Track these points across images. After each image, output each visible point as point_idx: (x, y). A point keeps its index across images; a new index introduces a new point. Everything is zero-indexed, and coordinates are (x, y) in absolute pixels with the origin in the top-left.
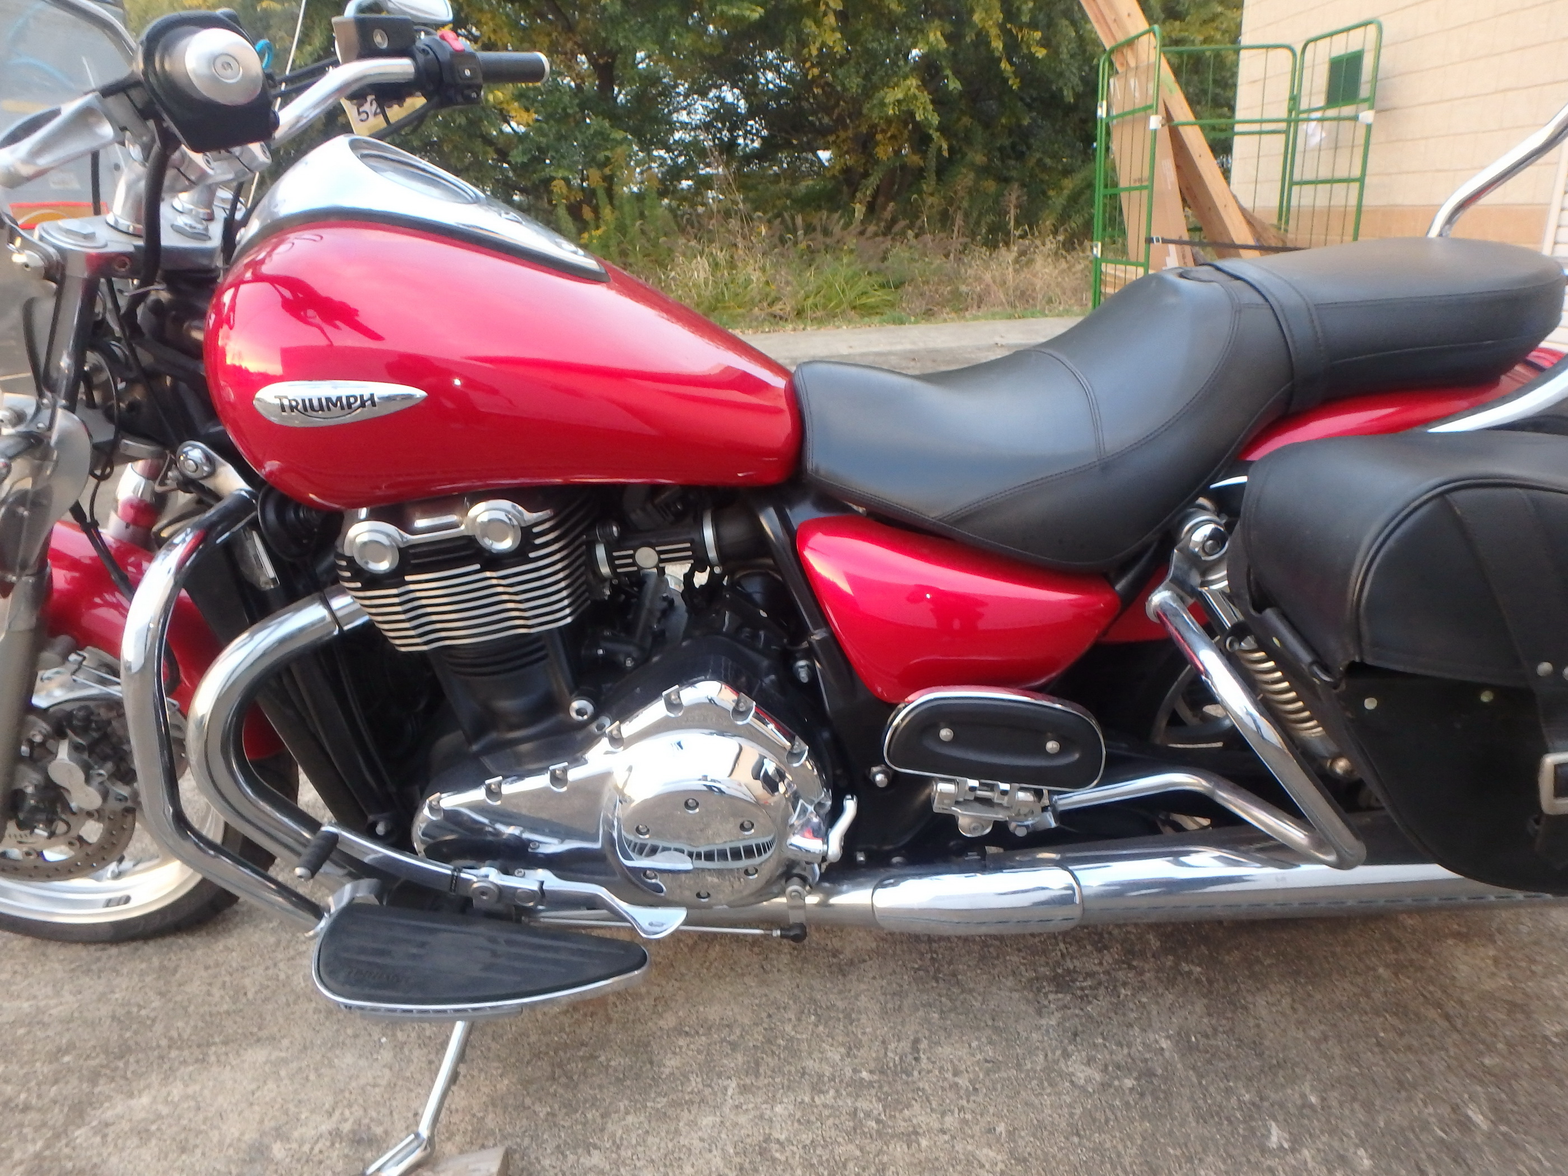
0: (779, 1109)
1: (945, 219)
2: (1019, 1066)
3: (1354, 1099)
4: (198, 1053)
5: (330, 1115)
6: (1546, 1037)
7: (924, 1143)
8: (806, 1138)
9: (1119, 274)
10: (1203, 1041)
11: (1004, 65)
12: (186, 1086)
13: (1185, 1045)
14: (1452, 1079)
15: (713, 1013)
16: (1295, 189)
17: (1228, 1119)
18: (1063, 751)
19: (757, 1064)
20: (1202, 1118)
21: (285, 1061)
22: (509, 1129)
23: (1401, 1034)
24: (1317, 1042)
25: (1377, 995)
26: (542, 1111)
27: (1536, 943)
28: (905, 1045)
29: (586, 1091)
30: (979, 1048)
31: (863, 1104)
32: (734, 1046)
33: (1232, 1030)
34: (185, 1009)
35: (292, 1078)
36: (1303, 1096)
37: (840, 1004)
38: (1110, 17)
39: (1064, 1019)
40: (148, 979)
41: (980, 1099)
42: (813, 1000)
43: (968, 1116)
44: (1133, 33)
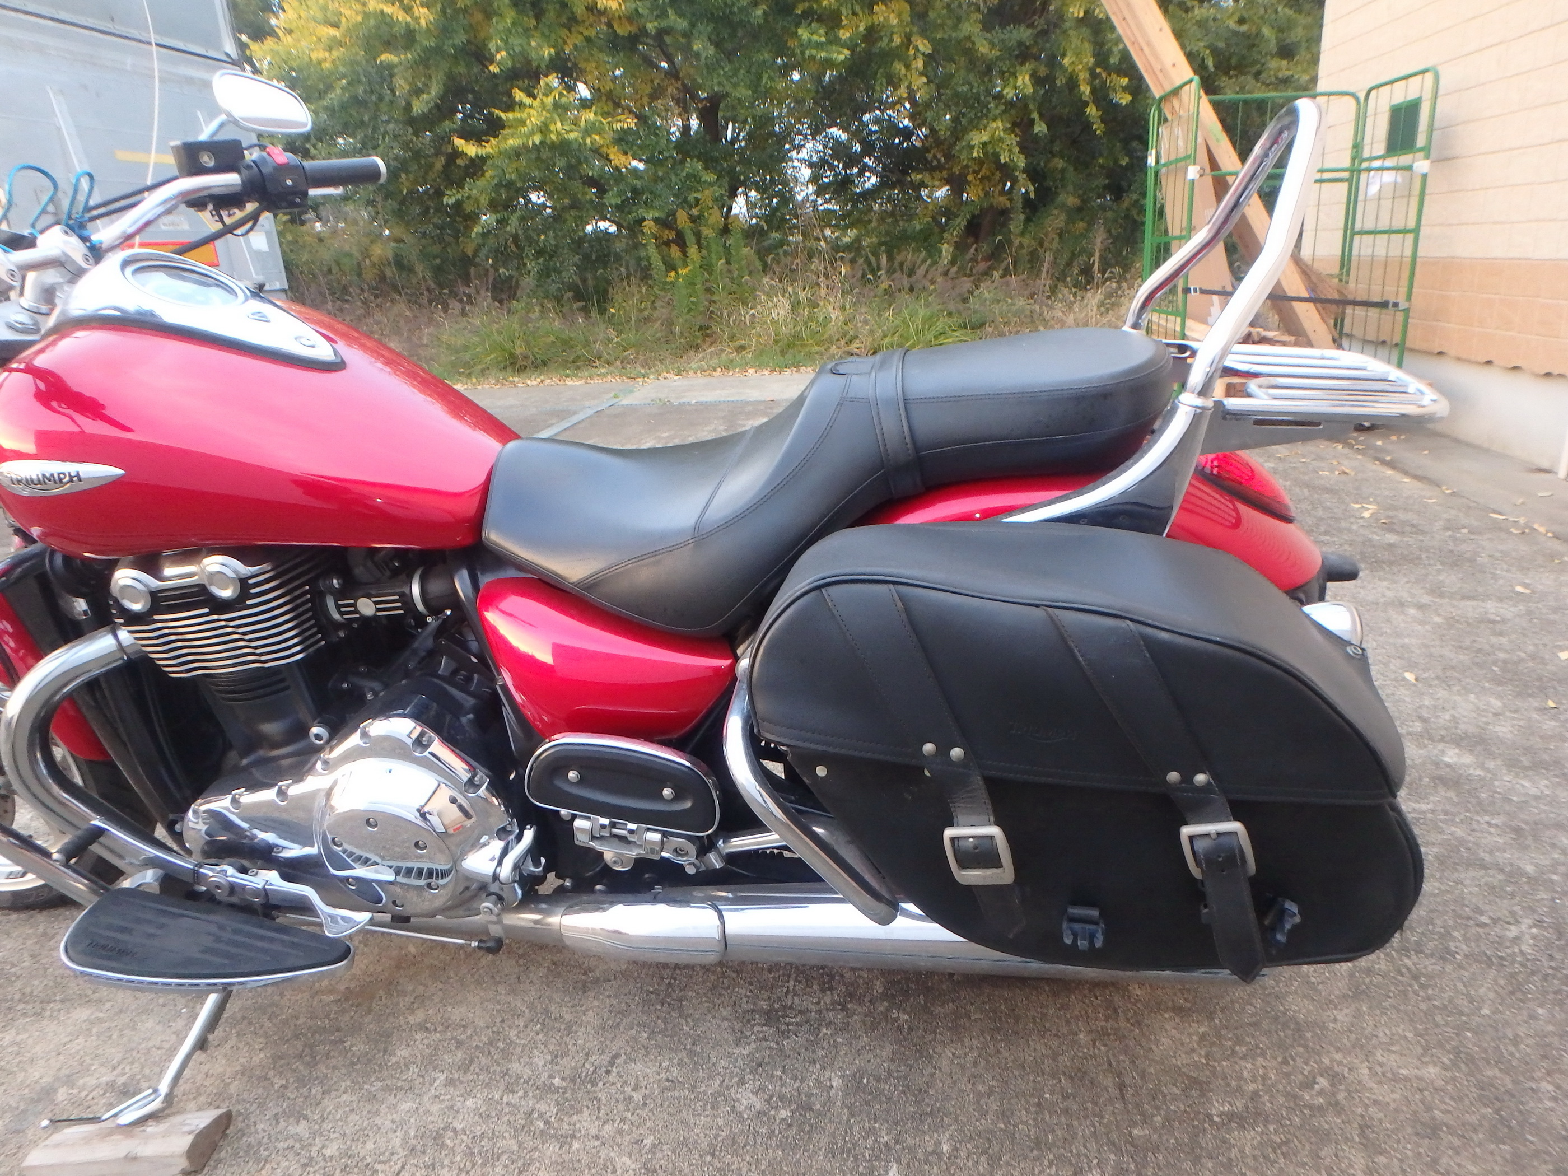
0: (470, 1103)
1: (1034, 260)
2: (693, 1089)
3: (985, 1152)
4: (38, 1007)
5: (114, 1068)
6: (1209, 1116)
7: (576, 1145)
8: (478, 1130)
9: (1163, 322)
10: (873, 1082)
12: (18, 1034)
13: (854, 1085)
14: (1093, 1145)
15: (457, 1013)
16: (1357, 238)
17: (855, 1157)
18: (677, 797)
19: (471, 1061)
20: (832, 1153)
21: (100, 1020)
22: (245, 1096)
23: (1065, 1097)
24: (979, 1095)
25: (1064, 1060)
26: (278, 1082)
27: (1255, 1025)
28: (606, 1058)
29: (322, 1069)
30: (667, 1069)
31: (542, 1107)
32: (459, 1044)
33: (905, 1077)
34: (46, 969)
35: (99, 1035)
36: (938, 1144)
37: (568, 1017)
38: (1157, 67)
39: (757, 1050)
40: (29, 943)
41: (643, 1113)
42: (547, 1012)
43: (626, 1127)
44: (1178, 83)
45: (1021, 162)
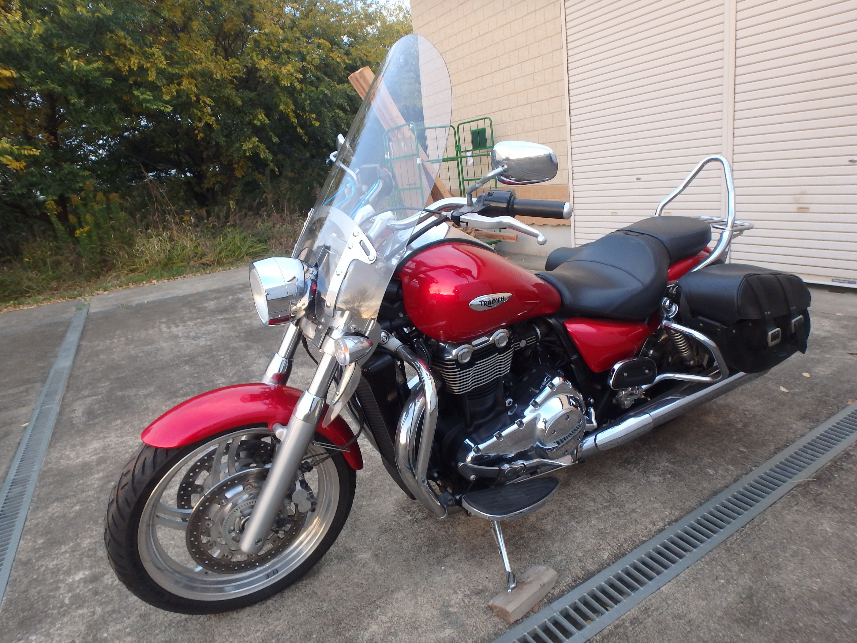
3: (718, 457)
10: (674, 460)
11: (299, 130)
13: (672, 463)
14: (731, 444)
16: (466, 183)
17: (698, 473)
18: (649, 372)
20: (692, 475)
23: (713, 440)
24: (698, 449)
25: (700, 434)
30: (626, 485)
31: (613, 510)
33: (678, 455)
36: (707, 461)
37: (577, 492)
38: (388, 118)
39: (638, 470)
41: (640, 495)
42: (568, 495)
43: (642, 500)
44: (400, 124)
45: (270, 157)
